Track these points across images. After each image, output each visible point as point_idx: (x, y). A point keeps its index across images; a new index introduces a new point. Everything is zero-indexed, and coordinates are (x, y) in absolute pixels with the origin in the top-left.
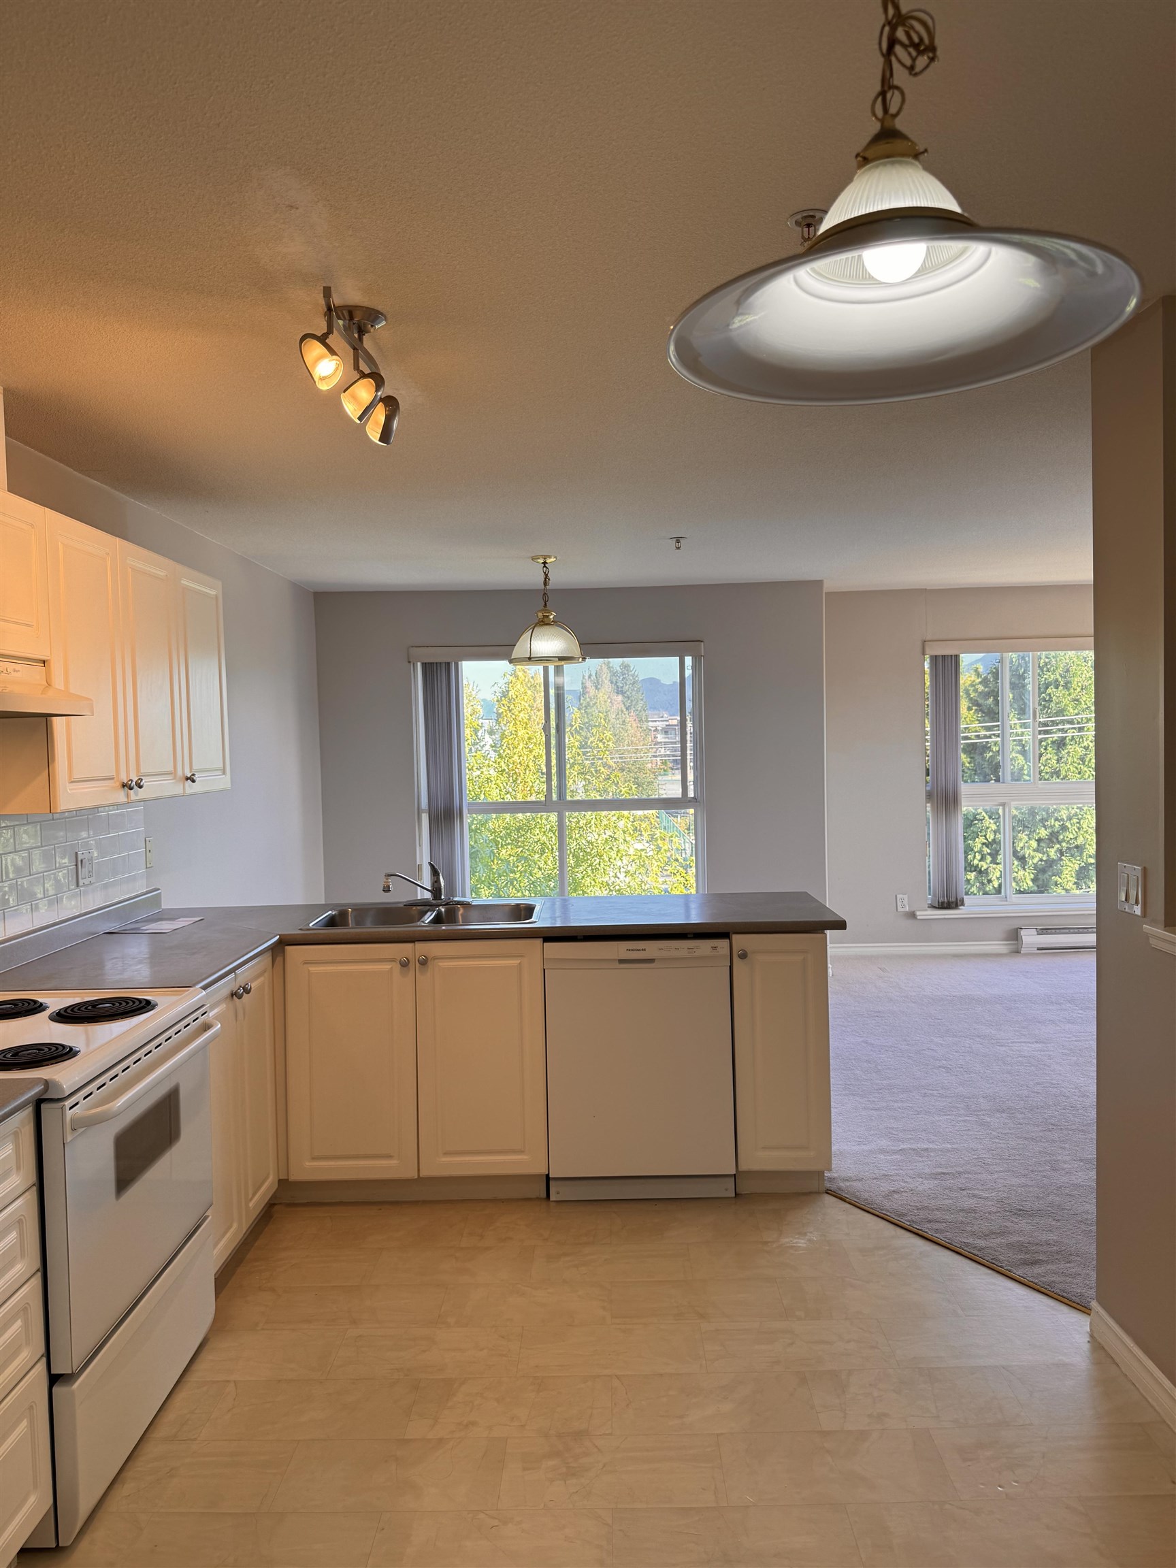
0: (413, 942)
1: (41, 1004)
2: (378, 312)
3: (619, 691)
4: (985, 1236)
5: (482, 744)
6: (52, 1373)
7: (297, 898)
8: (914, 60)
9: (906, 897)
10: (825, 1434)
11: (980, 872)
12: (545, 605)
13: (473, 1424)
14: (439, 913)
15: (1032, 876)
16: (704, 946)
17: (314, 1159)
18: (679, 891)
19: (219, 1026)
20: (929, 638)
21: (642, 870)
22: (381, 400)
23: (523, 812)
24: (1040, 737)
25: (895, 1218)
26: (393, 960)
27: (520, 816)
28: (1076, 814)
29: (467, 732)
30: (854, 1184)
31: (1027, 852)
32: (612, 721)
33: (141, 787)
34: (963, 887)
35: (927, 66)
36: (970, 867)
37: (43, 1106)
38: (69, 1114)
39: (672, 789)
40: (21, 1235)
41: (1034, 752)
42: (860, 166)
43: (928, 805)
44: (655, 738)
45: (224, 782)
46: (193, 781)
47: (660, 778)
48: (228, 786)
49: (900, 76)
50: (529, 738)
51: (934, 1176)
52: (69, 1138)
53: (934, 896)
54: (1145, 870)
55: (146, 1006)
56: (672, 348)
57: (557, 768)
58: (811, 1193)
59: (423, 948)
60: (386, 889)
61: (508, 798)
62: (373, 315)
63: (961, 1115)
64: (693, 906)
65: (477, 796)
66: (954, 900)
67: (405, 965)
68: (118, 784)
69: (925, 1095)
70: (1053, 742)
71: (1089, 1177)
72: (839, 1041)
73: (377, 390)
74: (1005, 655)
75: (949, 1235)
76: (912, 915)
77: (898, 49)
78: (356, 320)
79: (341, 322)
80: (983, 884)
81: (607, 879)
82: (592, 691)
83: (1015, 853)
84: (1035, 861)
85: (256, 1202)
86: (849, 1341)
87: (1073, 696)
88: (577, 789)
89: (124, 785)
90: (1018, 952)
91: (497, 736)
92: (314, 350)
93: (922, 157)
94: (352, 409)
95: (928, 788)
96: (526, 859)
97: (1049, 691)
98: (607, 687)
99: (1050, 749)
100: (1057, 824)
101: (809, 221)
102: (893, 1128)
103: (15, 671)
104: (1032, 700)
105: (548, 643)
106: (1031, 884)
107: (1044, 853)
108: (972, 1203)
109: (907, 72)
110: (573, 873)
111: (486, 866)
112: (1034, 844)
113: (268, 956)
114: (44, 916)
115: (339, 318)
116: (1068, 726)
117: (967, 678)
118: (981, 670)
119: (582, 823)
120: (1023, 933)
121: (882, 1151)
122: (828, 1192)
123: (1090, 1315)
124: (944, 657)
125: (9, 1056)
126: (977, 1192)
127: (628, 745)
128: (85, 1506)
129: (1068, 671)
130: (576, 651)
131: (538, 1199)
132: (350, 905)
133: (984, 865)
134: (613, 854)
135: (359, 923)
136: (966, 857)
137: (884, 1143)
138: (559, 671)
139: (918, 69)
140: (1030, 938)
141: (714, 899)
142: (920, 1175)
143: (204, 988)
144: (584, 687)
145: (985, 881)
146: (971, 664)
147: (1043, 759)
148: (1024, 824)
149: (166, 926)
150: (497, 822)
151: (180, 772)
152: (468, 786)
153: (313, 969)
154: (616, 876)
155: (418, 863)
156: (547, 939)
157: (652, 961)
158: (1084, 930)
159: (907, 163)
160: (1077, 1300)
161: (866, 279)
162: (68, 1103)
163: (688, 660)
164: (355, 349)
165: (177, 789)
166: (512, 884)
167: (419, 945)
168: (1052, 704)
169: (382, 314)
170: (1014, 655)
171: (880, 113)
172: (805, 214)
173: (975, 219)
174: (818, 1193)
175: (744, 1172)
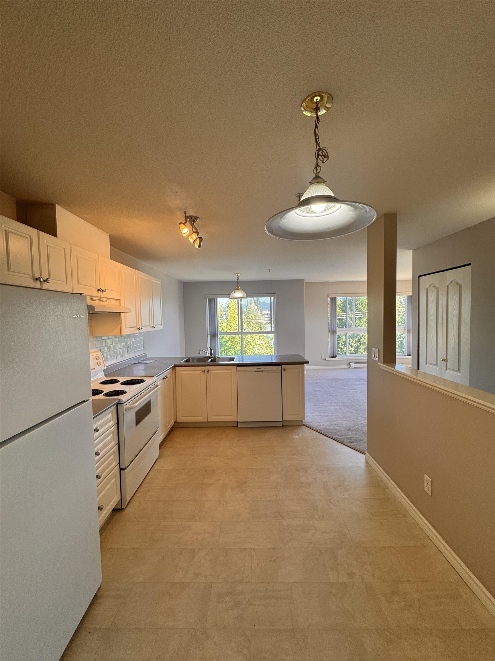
0: (206, 366)
1: (118, 380)
2: (198, 217)
3: (256, 305)
4: (341, 436)
5: (223, 317)
6: (121, 467)
7: (179, 355)
8: (323, 159)
9: (323, 355)
10: (303, 483)
11: (341, 348)
12: (238, 285)
13: (220, 480)
14: (212, 359)
15: (354, 350)
16: (275, 368)
17: (183, 417)
18: (270, 354)
19: (160, 386)
20: (329, 293)
21: (261, 348)
22: (198, 238)
23: (233, 335)
24: (355, 317)
25: (319, 431)
26: (201, 371)
27: (232, 335)
28: (364, 335)
29: (219, 315)
30: (310, 423)
32: (255, 312)
33: (142, 329)
34: (337, 352)
35: (326, 161)
36: (339, 347)
37: (118, 405)
38: (125, 407)
39: (268, 329)
40: (113, 436)
41: (354, 320)
42: (310, 185)
43: (329, 333)
44: (265, 316)
45: (161, 328)
46: (154, 328)
47: (266, 326)
48: (162, 329)
49: (320, 163)
50: (234, 317)
51: (329, 421)
52: (124, 412)
53: (330, 355)
54: (379, 350)
55: (143, 381)
56: (266, 228)
57: (241, 324)
58: (300, 425)
59: (208, 368)
60: (199, 354)
61: (229, 331)
62: (196, 218)
63: (336, 407)
64: (273, 358)
65: (222, 331)
66: (335, 356)
67: (204, 372)
68: (137, 328)
69: (327, 402)
70: (358, 318)
71: (365, 422)
72: (307, 389)
73: (197, 236)
74: (347, 297)
75: (332, 435)
76: (325, 359)
77: (320, 157)
78: (192, 219)
79: (189, 220)
80: (342, 351)
81: (252, 350)
82: (249, 305)
83: (349, 344)
84: (354, 346)
85: (169, 427)
86: (308, 460)
87: (363, 307)
88: (246, 329)
89: (138, 329)
90: (350, 368)
91: (227, 316)
92: (182, 226)
93: (325, 183)
94: (191, 241)
95: (329, 329)
96: (233, 346)
97: (358, 306)
98: (253, 304)
99: (358, 319)
100: (360, 337)
101: (300, 196)
102: (320, 410)
103: (113, 302)
104: (353, 308)
105: (238, 294)
106: (353, 351)
107: (356, 344)
108: (337, 428)
109: (322, 162)
110: (245, 349)
111: (224, 347)
112: (354, 342)
113: (172, 369)
114: (120, 359)
115: (188, 218)
116: (362, 314)
117: (338, 303)
118: (342, 301)
119: (247, 337)
120: (351, 363)
121: (316, 415)
122: (304, 425)
123: (365, 455)
124: (333, 298)
125: (111, 393)
126: (339, 425)
127: (258, 318)
128: (128, 499)
129: (362, 301)
130: (245, 296)
131: (236, 427)
132: (191, 357)
133: (342, 347)
134: (254, 344)
135: (193, 362)
136: (338, 345)
137: (317, 414)
138: (241, 301)
139: (324, 162)
140: (353, 365)
141: (278, 356)
142: (325, 421)
143: (157, 377)
144: (248, 304)
145: (343, 351)
146: (340, 299)
147: (356, 322)
148: (352, 337)
149: (148, 362)
150: (226, 337)
151: (151, 326)
152: (219, 328)
154: (255, 350)
155: (207, 347)
156: (237, 366)
157: (263, 371)
158: (365, 363)
159: (321, 184)
160: (362, 451)
161: (313, 212)
162: (124, 404)
163: (272, 298)
164: (192, 226)
165: (151, 330)
166: (230, 352)
167: (207, 367)
168: (358, 309)
169: (199, 218)
170: (350, 298)
171: (315, 172)
172: (299, 194)
173: (337, 198)
174: (302, 425)
175: (284, 420)
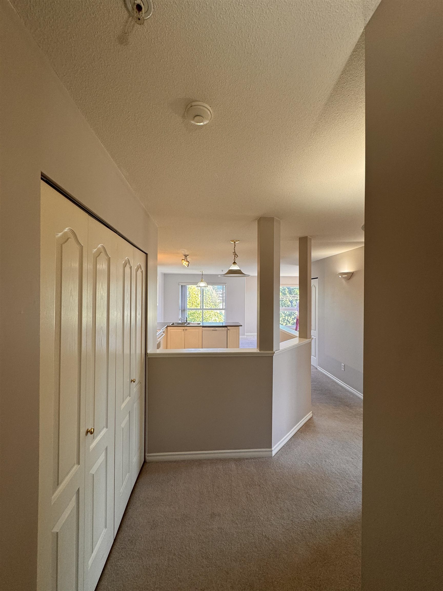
12: (202, 279)
23: (196, 310)
26: (182, 329)
31: (290, 321)
39: (221, 306)
47: (219, 304)
57: (202, 303)
59: (185, 328)
60: (179, 320)
65: (189, 307)
105: (202, 284)
113: (166, 328)
119: (206, 312)
130: (206, 286)
132: (174, 322)
135: (176, 324)
150: (191, 311)
153: (171, 330)
156: (203, 327)
157: (217, 330)
163: (224, 286)
